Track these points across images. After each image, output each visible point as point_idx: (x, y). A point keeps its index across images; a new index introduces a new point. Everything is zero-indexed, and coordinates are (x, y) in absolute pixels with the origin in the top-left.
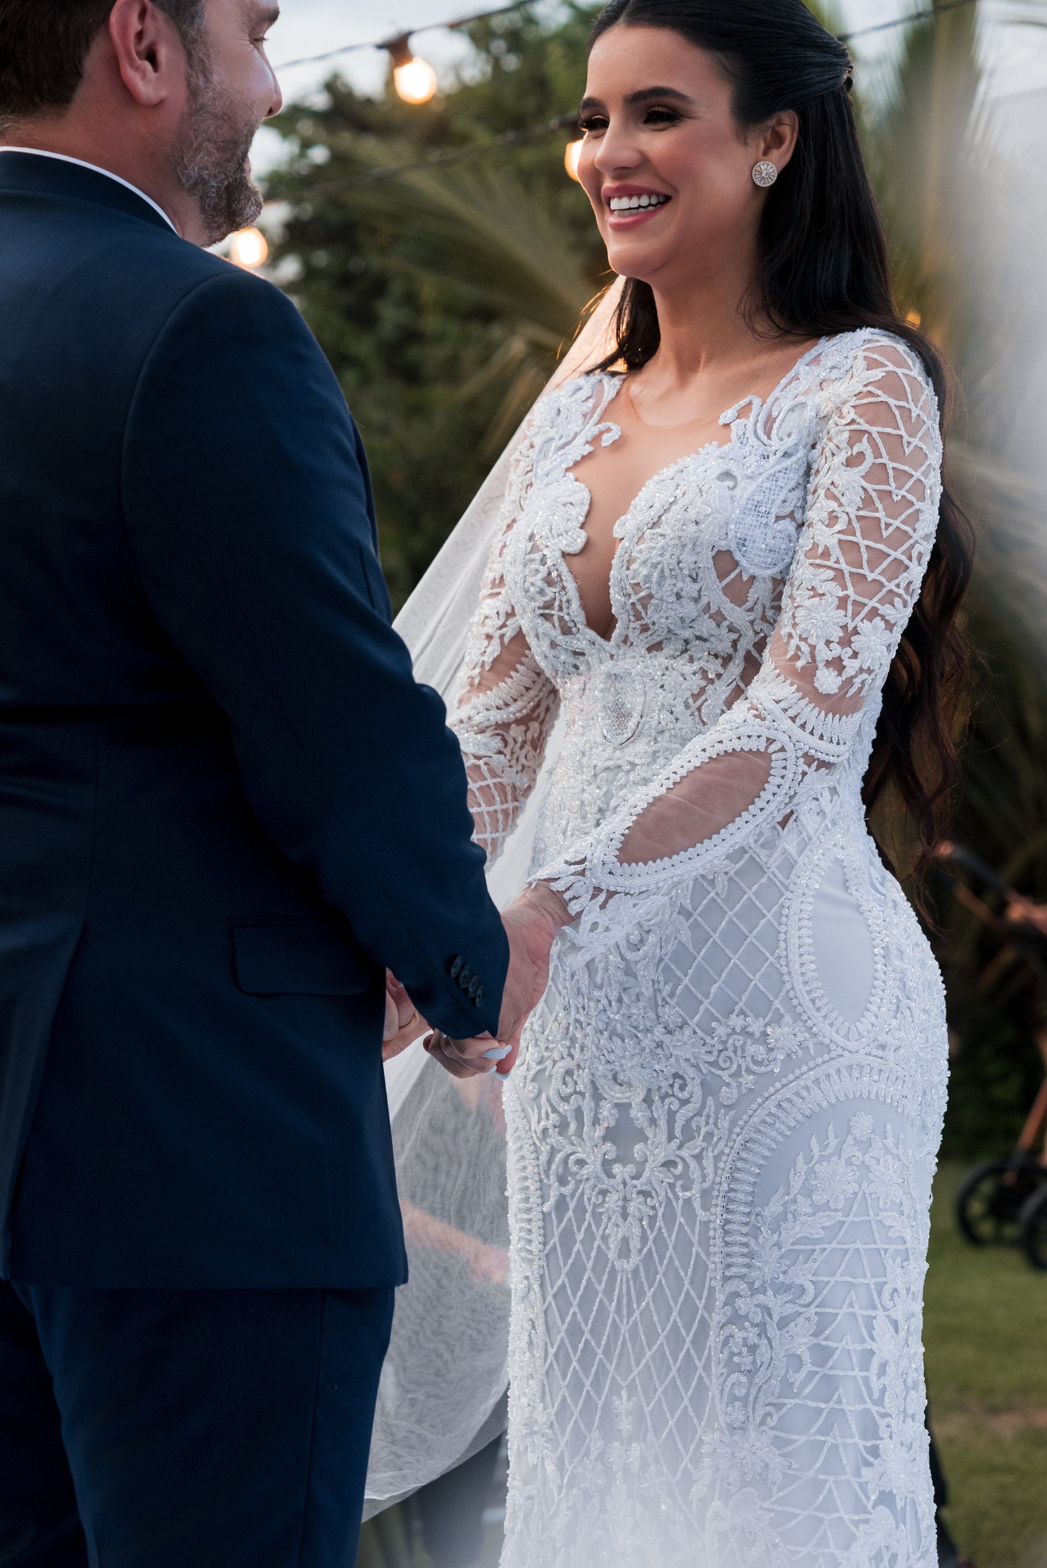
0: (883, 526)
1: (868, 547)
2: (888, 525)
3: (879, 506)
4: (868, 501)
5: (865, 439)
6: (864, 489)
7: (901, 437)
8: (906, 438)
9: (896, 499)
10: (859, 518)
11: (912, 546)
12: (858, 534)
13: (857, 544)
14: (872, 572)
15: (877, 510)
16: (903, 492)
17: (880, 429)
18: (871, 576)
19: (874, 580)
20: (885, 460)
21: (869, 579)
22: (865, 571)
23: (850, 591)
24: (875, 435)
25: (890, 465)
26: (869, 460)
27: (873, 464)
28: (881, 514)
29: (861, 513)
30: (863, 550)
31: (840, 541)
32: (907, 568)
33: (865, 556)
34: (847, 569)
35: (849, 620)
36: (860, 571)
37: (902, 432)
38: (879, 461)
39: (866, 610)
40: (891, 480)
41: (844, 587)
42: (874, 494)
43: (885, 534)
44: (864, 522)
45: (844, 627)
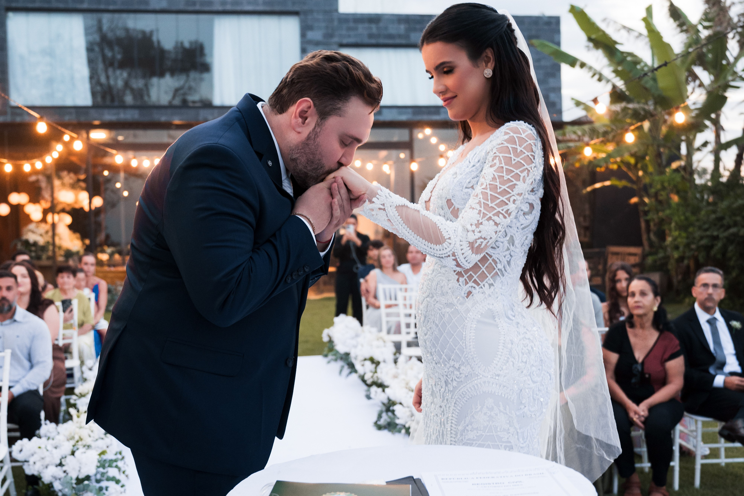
0: (498, 188)
1: (491, 195)
2: (500, 188)
3: (498, 180)
4: (494, 179)
5: (497, 158)
6: (494, 175)
7: (511, 158)
8: (513, 157)
9: (505, 179)
10: (489, 184)
11: (511, 197)
12: (488, 189)
13: (487, 193)
14: (491, 203)
15: (497, 182)
16: (509, 177)
17: (503, 155)
18: (490, 205)
19: (492, 207)
20: (503, 165)
21: (490, 206)
22: (489, 203)
23: (482, 209)
24: (501, 157)
25: (505, 167)
26: (498, 165)
27: (499, 166)
28: (498, 184)
29: (491, 183)
30: (489, 195)
31: (482, 192)
32: (507, 204)
33: (489, 198)
34: (482, 201)
35: (480, 219)
36: (487, 202)
37: (512, 156)
38: (501, 165)
39: (488, 217)
40: (505, 172)
41: (481, 207)
42: (496, 176)
43: (499, 191)
44: (491, 186)
45: (478, 221)
